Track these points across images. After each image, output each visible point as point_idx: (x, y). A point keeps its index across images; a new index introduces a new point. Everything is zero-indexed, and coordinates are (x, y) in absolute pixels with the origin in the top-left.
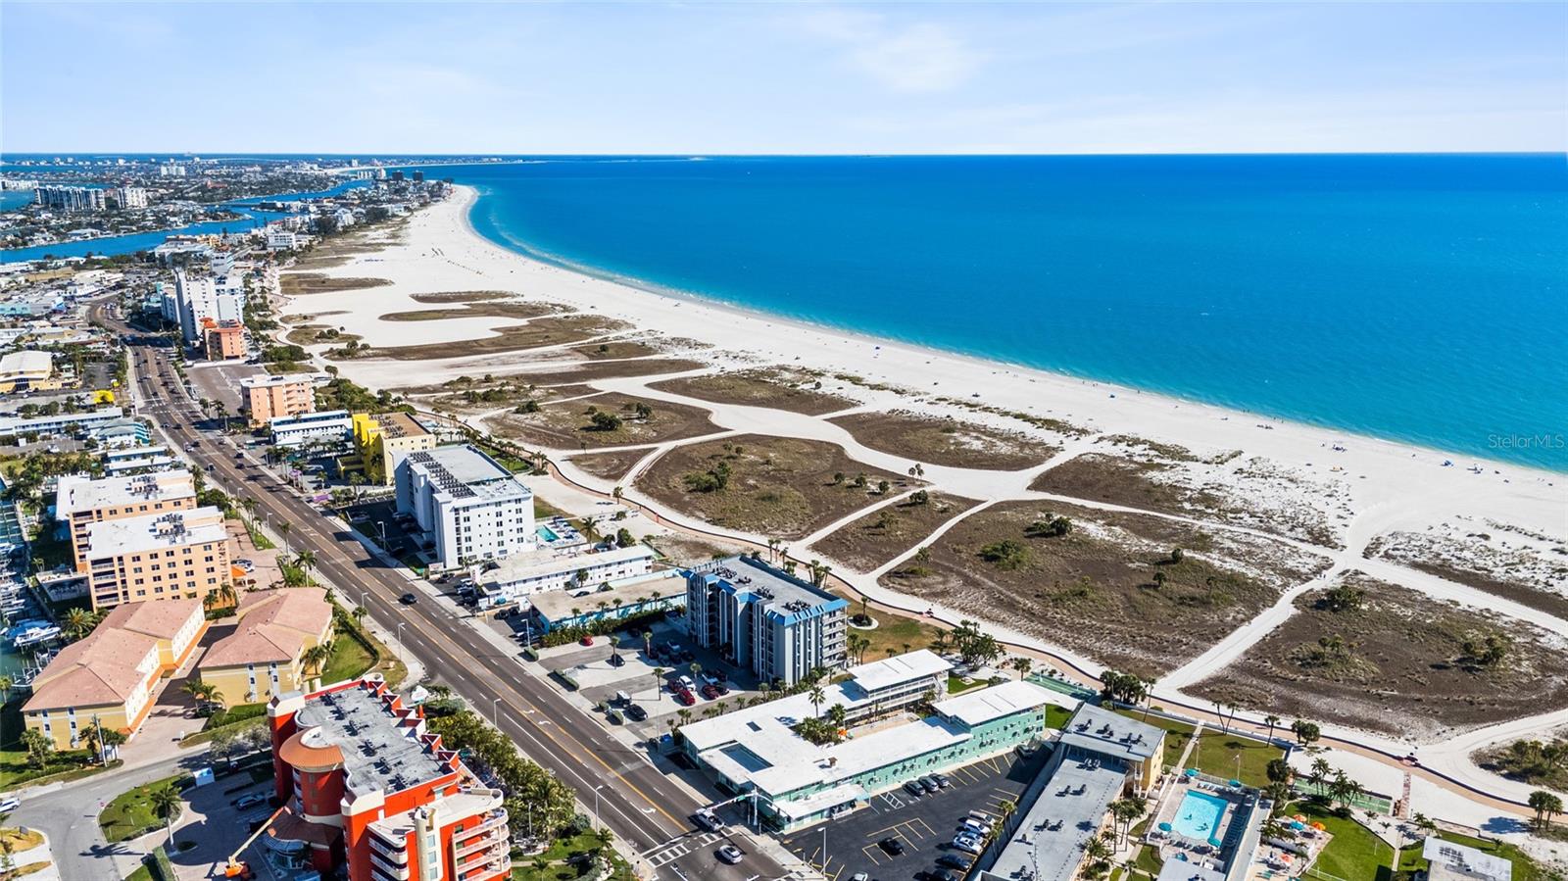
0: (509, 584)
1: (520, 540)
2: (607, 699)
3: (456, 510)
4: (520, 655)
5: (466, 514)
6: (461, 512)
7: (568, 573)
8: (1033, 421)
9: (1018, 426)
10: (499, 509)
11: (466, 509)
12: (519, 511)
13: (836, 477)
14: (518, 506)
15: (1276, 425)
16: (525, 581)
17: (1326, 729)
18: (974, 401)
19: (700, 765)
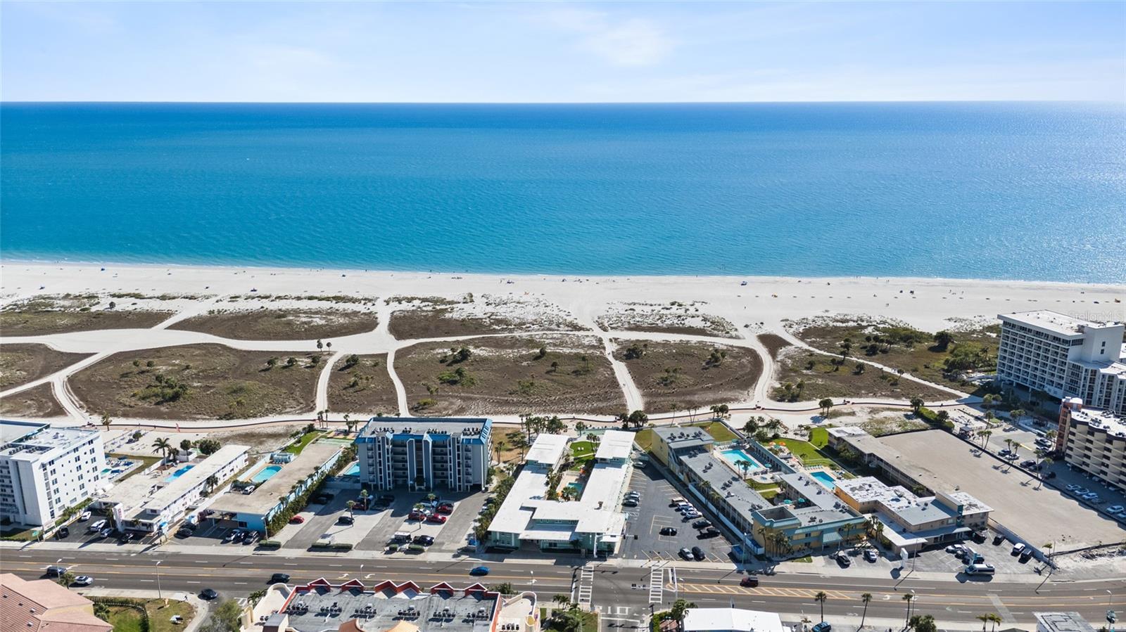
0: (165, 509)
1: (96, 478)
2: (384, 544)
3: (44, 466)
4: (255, 550)
5: (52, 467)
6: (48, 466)
7: (201, 484)
8: (328, 299)
9: (325, 305)
10: (77, 454)
11: (52, 463)
12: (92, 451)
13: (269, 363)
14: (92, 446)
15: (464, 275)
16: (175, 502)
17: (730, 406)
18: (253, 294)
19: (519, 545)
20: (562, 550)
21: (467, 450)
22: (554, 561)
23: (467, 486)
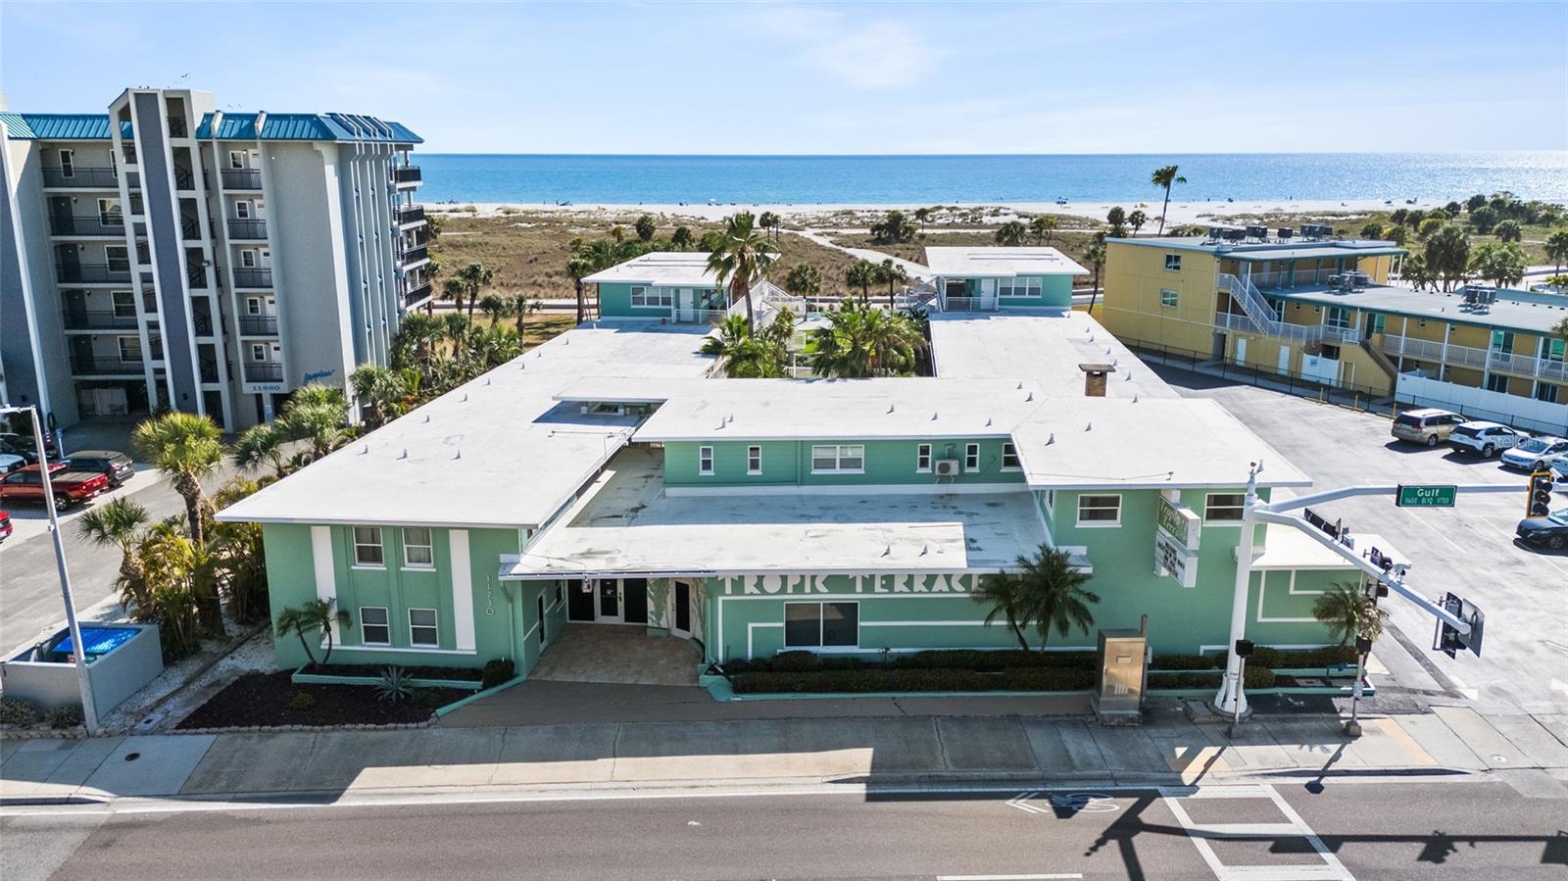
19: (515, 639)
20: (903, 662)
21: (239, 178)
22: (861, 759)
23: (259, 397)
